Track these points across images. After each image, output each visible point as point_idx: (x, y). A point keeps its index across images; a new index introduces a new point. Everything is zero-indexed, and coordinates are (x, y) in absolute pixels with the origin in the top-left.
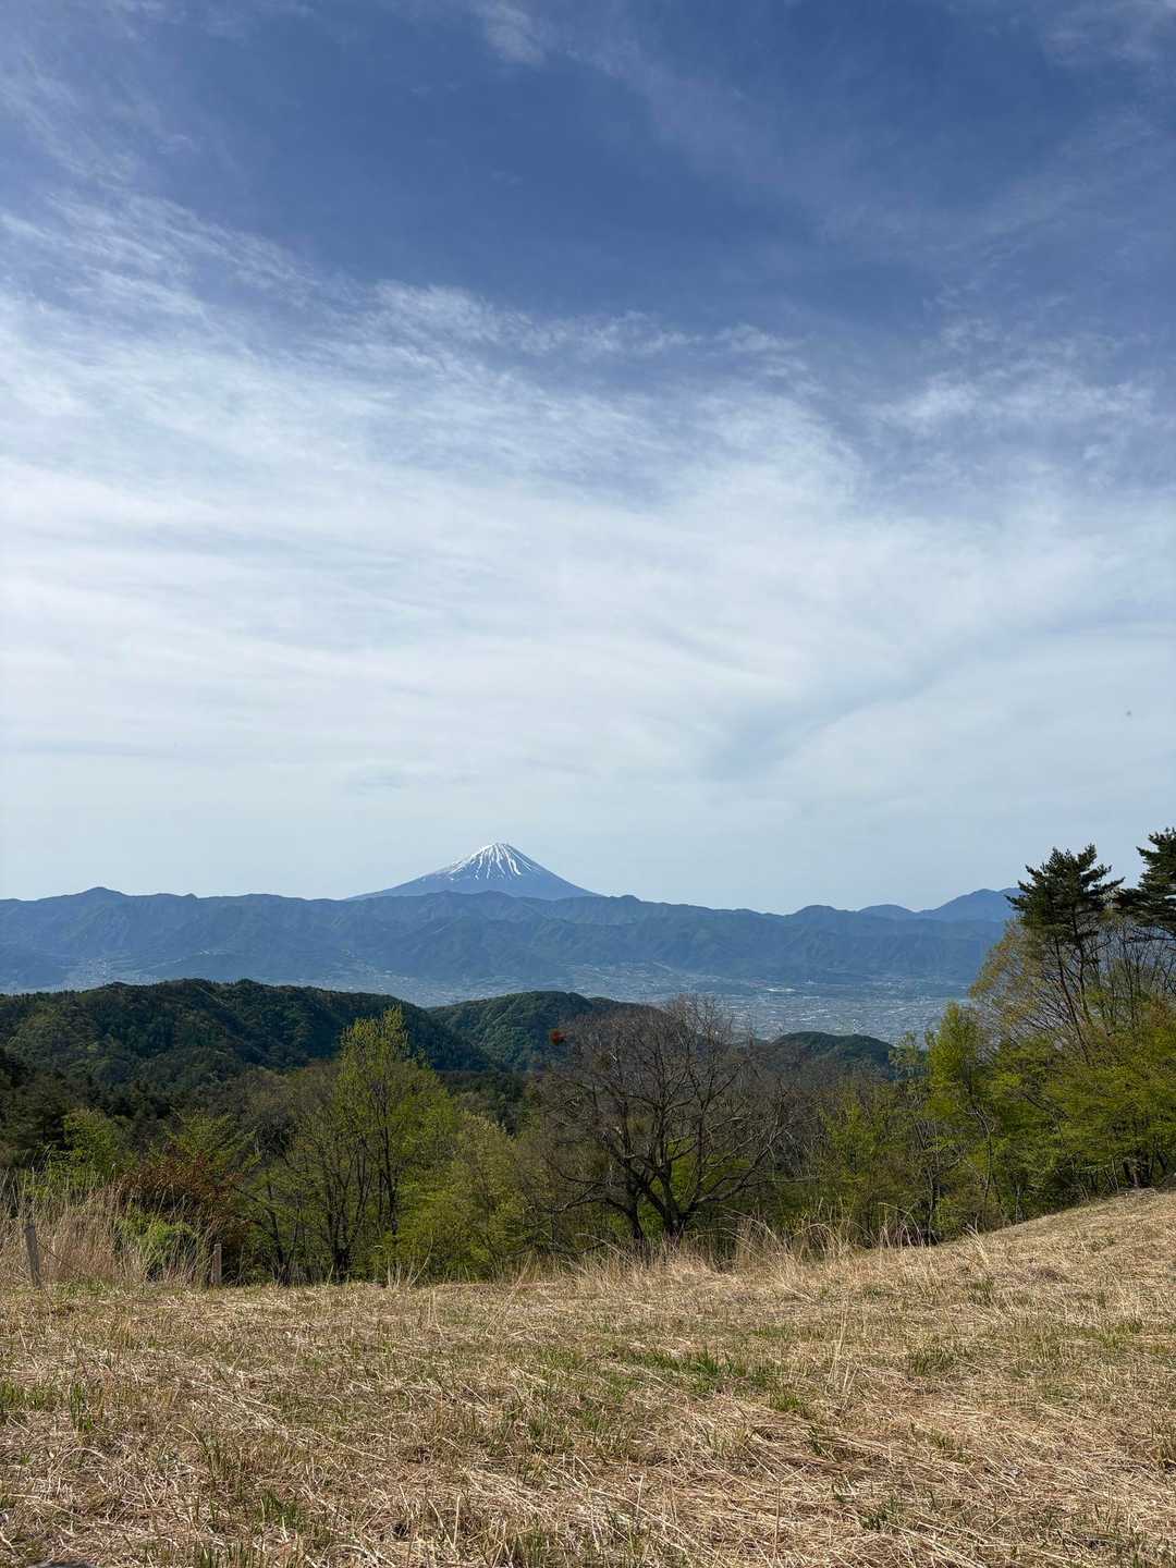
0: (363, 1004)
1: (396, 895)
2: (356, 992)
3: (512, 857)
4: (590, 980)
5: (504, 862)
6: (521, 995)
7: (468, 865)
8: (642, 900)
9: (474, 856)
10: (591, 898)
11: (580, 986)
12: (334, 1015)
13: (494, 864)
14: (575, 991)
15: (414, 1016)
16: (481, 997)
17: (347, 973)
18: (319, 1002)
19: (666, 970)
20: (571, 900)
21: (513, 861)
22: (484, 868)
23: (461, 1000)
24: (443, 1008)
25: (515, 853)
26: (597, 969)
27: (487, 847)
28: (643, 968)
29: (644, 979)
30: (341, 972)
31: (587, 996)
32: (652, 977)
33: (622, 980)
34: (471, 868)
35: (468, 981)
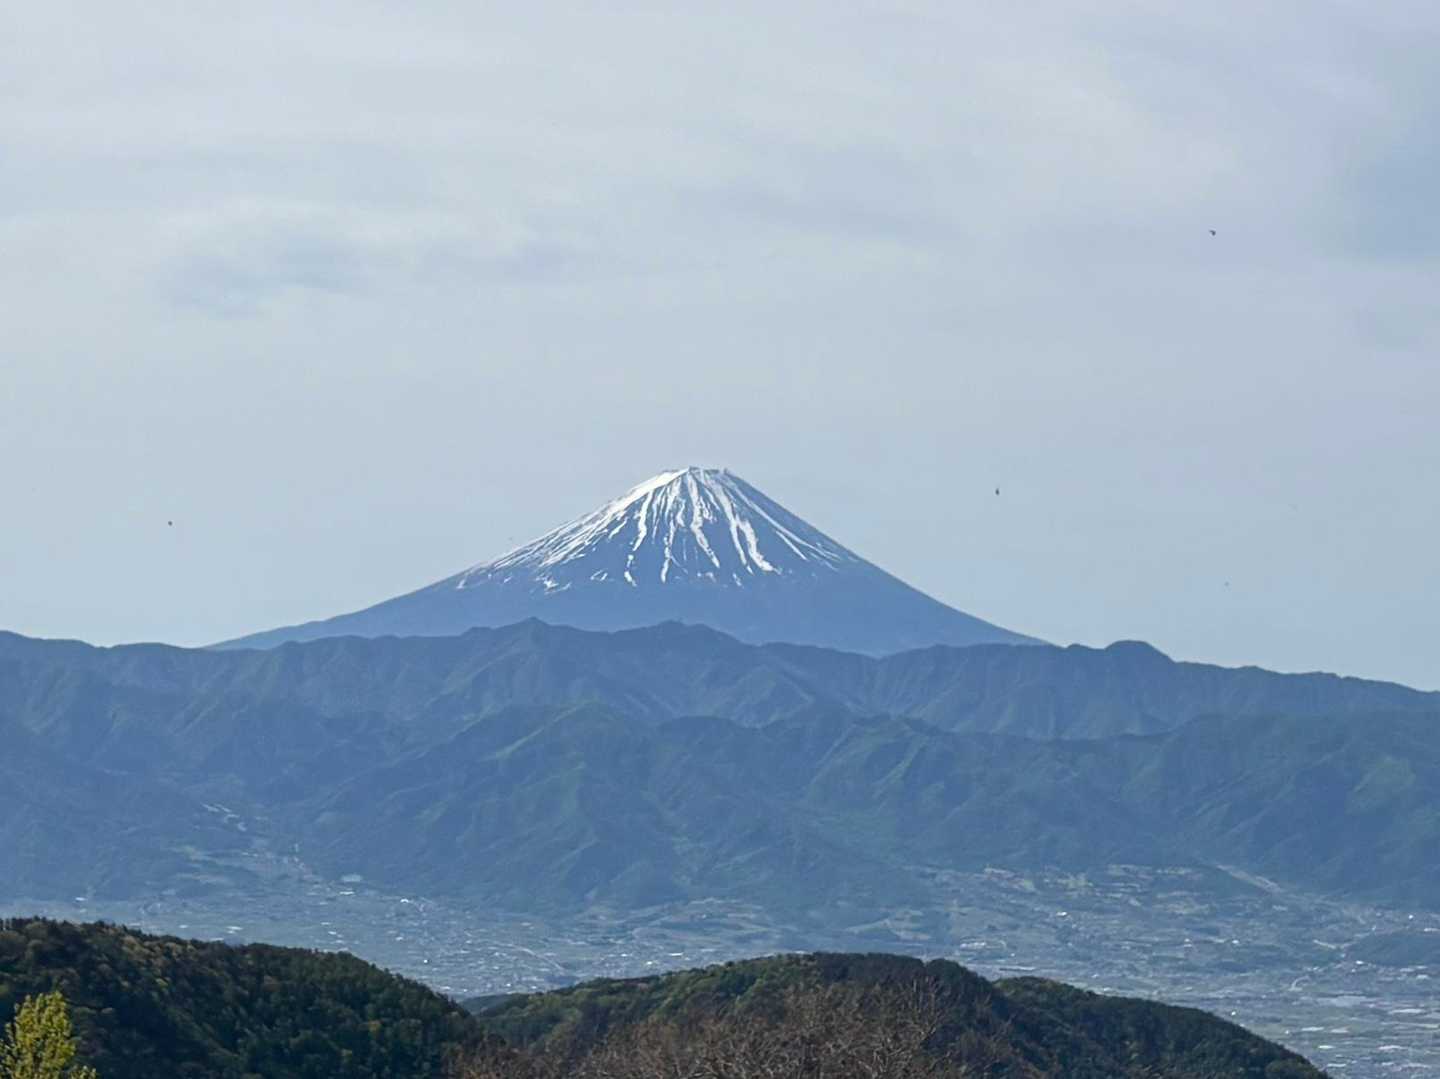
0: (269, 981)
1: (371, 634)
2: (248, 941)
3: (745, 514)
4: (1001, 919)
5: (717, 529)
6: (773, 964)
7: (600, 540)
8: (1177, 658)
9: (619, 508)
10: (998, 648)
11: (973, 937)
12: (175, 1013)
13: (685, 535)
14: (955, 956)
15: (426, 1024)
16: (649, 965)
17: (223, 880)
18: (131, 971)
19: (1261, 892)
20: (940, 654)
21: (747, 529)
22: (653, 543)
23: (583, 976)
24: (521, 1001)
25: (749, 498)
26: (1028, 885)
27: (664, 479)
28: (1182, 883)
29: (1188, 922)
30: (205, 879)
31: (993, 972)
32: (1214, 914)
33: (1113, 923)
34: (609, 548)
35: (603, 914)
